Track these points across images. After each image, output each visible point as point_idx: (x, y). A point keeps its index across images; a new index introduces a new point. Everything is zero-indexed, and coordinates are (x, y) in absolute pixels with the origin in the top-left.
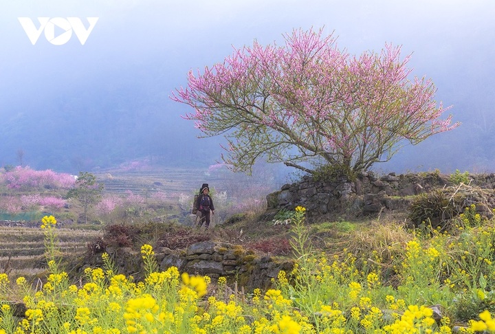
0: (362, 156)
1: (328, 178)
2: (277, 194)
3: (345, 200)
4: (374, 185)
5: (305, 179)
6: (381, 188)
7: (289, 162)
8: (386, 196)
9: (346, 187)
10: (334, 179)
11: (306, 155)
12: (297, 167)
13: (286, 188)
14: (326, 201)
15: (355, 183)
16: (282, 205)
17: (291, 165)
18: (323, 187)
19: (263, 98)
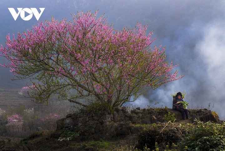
0: (118, 97)
1: (96, 111)
2: (63, 120)
3: (106, 126)
4: (126, 116)
5: (82, 110)
6: (130, 118)
7: (72, 100)
8: (131, 125)
9: (107, 118)
10: (100, 112)
11: (82, 96)
12: (77, 103)
13: (69, 116)
14: (94, 126)
15: (114, 115)
16: (66, 127)
17: (73, 102)
18: (92, 116)
19: (57, 55)
